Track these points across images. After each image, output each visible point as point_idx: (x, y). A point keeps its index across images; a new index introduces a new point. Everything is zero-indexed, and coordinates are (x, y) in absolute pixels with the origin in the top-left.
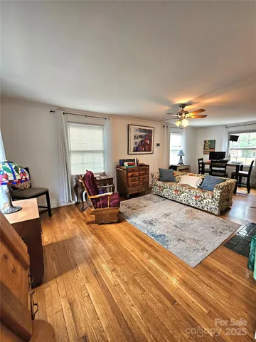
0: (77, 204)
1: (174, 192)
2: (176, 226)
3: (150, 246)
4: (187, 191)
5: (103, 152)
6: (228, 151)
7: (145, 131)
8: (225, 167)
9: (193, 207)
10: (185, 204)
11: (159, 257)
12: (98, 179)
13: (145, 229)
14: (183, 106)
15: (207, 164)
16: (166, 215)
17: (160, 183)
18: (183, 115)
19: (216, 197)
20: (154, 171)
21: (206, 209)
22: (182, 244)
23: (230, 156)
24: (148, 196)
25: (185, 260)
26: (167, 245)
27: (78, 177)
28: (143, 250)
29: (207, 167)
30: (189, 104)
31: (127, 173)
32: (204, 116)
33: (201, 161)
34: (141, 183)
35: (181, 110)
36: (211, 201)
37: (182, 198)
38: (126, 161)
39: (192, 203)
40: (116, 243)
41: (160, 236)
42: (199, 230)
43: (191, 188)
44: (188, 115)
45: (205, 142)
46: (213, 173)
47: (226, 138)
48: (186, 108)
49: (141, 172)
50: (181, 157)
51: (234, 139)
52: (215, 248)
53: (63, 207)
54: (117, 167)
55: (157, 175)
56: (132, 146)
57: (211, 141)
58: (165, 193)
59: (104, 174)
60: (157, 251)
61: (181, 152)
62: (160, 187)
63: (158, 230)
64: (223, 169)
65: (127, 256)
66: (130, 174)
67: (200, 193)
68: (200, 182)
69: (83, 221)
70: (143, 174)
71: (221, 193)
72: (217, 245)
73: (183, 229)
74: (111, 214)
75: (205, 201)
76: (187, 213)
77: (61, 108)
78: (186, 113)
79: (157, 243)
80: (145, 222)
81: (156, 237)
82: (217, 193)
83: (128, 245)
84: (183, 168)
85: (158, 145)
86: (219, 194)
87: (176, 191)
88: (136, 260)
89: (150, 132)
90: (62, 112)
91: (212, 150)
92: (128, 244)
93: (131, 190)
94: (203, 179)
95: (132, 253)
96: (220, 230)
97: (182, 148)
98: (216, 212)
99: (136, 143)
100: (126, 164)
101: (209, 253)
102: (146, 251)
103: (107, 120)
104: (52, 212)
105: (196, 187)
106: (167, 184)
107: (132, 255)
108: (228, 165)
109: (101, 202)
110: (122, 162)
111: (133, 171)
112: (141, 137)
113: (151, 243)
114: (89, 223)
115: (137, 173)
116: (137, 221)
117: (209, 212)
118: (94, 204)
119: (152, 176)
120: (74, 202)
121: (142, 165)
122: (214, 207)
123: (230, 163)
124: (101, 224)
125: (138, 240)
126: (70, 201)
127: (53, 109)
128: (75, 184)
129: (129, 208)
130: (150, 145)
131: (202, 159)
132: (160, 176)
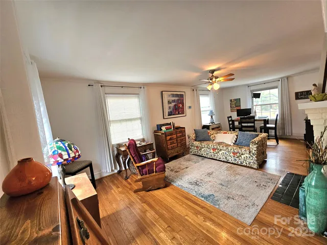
0: (120, 172)
1: (212, 151)
2: (221, 184)
3: (203, 207)
4: (225, 148)
5: (141, 119)
6: (253, 107)
7: (177, 95)
8: (254, 123)
9: (232, 163)
10: (223, 161)
11: (213, 218)
12: (138, 145)
13: (193, 191)
14: (213, 71)
15: (236, 121)
16: (209, 174)
17: (197, 143)
18: (214, 80)
19: (254, 152)
20: (189, 132)
21: (244, 164)
22: (232, 202)
23: (255, 112)
24: (187, 156)
25: (240, 218)
26: (219, 205)
27: (119, 145)
28: (197, 213)
29: (236, 123)
30: (218, 69)
31: (166, 136)
32: (232, 79)
33: (230, 119)
34: (179, 145)
35: (211, 75)
36: (248, 156)
37: (220, 155)
38: (163, 125)
39: (231, 159)
40: (168, 209)
41: (209, 196)
42: (244, 185)
43: (227, 145)
44: (218, 80)
45: (231, 100)
46: (243, 129)
47: (250, 96)
48: (215, 73)
49: (178, 135)
50: (212, 117)
51: (257, 96)
52: (264, 202)
53: (106, 177)
54: (155, 132)
55: (193, 136)
56: (167, 111)
57: (236, 100)
58: (203, 152)
59: (143, 140)
60: (211, 212)
61: (211, 112)
62: (197, 147)
63: (205, 190)
64: (252, 124)
65: (182, 221)
66: (168, 138)
67: (236, 149)
68: (235, 139)
69: (130, 189)
70: (181, 136)
71: (257, 147)
72: (265, 199)
73: (229, 187)
74: (158, 180)
75: (243, 156)
76: (228, 169)
77: (98, 82)
78: (216, 78)
79: (208, 204)
80: (191, 183)
81: (206, 198)
82: (254, 148)
83: (180, 210)
84: (215, 126)
85: (190, 107)
86: (255, 149)
87: (214, 149)
88: (192, 224)
89: (182, 96)
90: (100, 85)
91: (238, 108)
92: (181, 208)
93: (171, 153)
94: (237, 136)
95: (186, 217)
96: (264, 183)
97: (211, 108)
98: (255, 166)
99: (170, 108)
100: (164, 128)
101: (260, 208)
102: (201, 213)
103: (142, 88)
104: (96, 184)
105: (232, 144)
106: (204, 144)
107: (187, 220)
108: (256, 120)
109: (147, 169)
110: (159, 127)
111: (171, 134)
112: (174, 101)
113: (202, 205)
114: (136, 192)
115: (174, 136)
116: (183, 183)
117: (248, 167)
118: (140, 171)
119: (189, 137)
120: (116, 171)
121: (178, 128)
122: (252, 161)
123: (256, 118)
124: (149, 191)
125: (190, 203)
126: (112, 170)
127: (91, 83)
128: (116, 153)
129: (172, 170)
130: (183, 108)
131: (231, 117)
132: (196, 137)
